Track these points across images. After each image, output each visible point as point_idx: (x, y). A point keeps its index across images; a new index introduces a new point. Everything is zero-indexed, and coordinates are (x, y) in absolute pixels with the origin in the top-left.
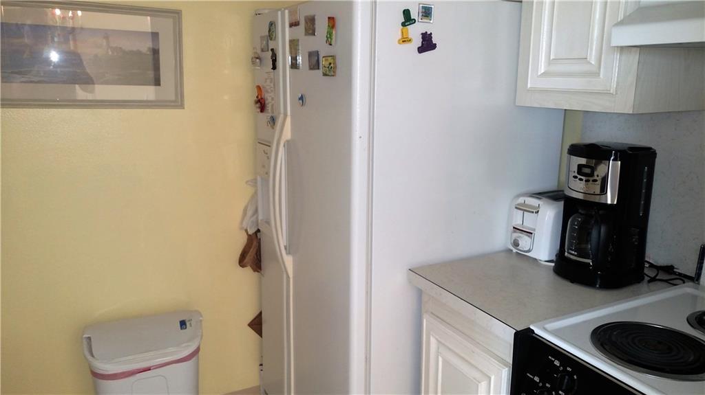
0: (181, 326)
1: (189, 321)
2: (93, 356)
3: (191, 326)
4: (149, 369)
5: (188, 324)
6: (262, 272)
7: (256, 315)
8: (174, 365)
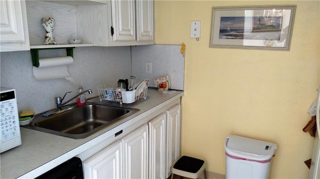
0: (266, 148)
1: (270, 147)
2: (227, 146)
3: (270, 149)
4: (245, 159)
5: (269, 148)
6: (315, 138)
7: (308, 159)
8: (256, 162)
